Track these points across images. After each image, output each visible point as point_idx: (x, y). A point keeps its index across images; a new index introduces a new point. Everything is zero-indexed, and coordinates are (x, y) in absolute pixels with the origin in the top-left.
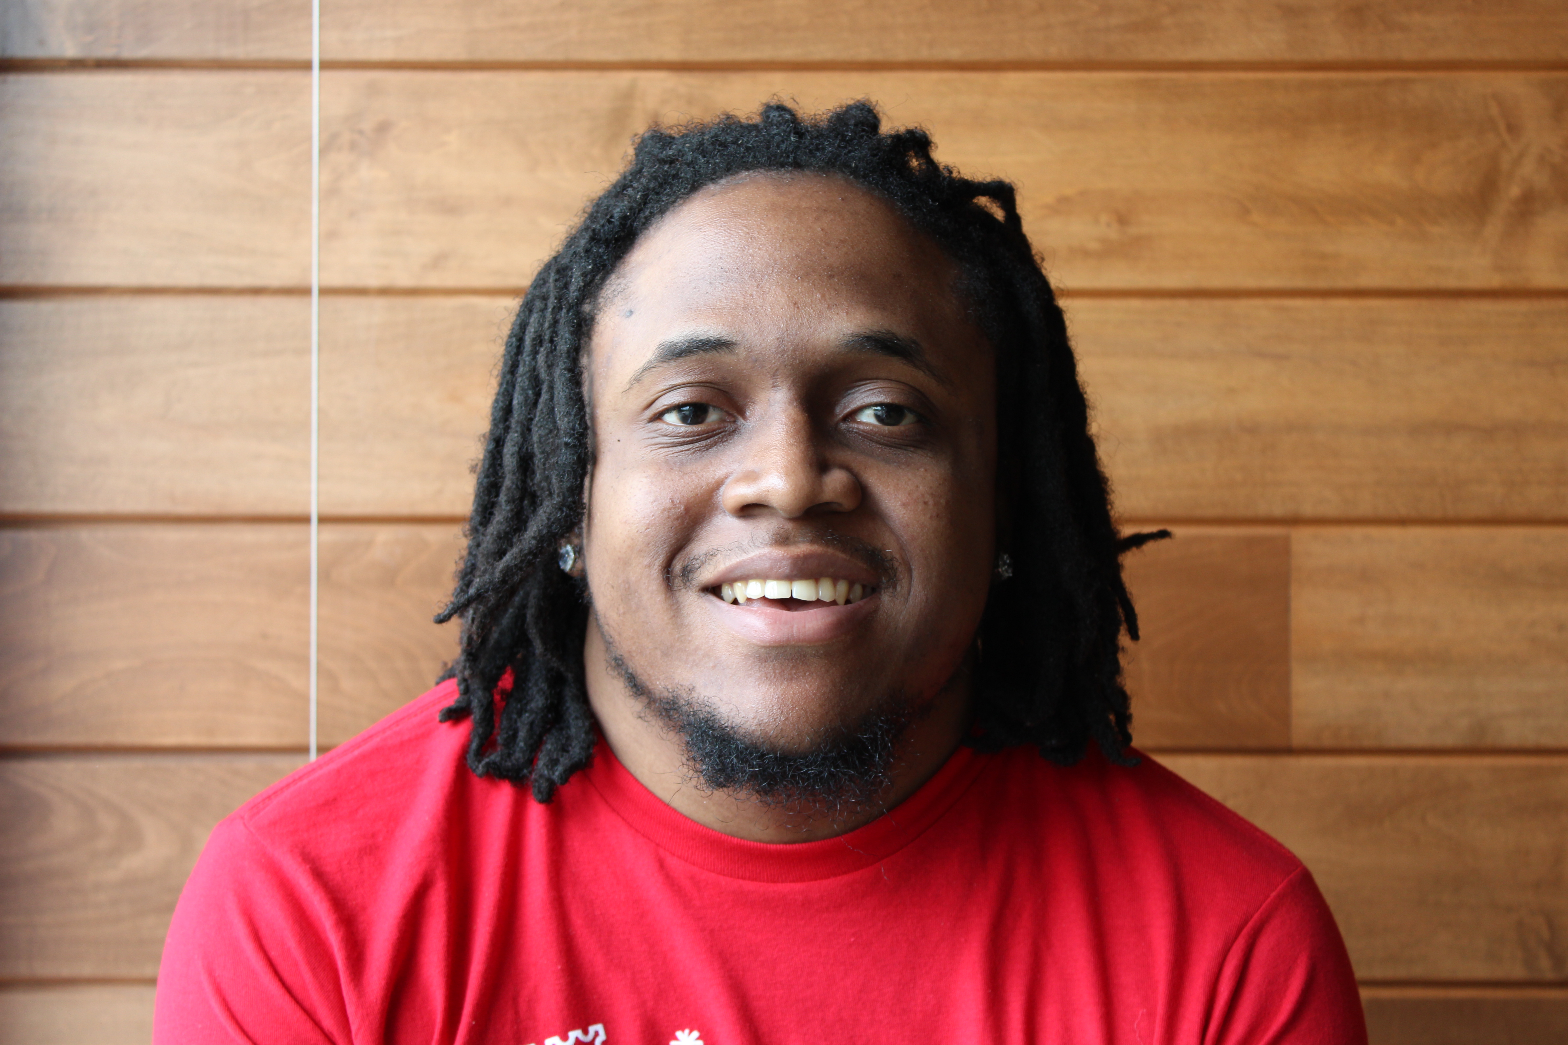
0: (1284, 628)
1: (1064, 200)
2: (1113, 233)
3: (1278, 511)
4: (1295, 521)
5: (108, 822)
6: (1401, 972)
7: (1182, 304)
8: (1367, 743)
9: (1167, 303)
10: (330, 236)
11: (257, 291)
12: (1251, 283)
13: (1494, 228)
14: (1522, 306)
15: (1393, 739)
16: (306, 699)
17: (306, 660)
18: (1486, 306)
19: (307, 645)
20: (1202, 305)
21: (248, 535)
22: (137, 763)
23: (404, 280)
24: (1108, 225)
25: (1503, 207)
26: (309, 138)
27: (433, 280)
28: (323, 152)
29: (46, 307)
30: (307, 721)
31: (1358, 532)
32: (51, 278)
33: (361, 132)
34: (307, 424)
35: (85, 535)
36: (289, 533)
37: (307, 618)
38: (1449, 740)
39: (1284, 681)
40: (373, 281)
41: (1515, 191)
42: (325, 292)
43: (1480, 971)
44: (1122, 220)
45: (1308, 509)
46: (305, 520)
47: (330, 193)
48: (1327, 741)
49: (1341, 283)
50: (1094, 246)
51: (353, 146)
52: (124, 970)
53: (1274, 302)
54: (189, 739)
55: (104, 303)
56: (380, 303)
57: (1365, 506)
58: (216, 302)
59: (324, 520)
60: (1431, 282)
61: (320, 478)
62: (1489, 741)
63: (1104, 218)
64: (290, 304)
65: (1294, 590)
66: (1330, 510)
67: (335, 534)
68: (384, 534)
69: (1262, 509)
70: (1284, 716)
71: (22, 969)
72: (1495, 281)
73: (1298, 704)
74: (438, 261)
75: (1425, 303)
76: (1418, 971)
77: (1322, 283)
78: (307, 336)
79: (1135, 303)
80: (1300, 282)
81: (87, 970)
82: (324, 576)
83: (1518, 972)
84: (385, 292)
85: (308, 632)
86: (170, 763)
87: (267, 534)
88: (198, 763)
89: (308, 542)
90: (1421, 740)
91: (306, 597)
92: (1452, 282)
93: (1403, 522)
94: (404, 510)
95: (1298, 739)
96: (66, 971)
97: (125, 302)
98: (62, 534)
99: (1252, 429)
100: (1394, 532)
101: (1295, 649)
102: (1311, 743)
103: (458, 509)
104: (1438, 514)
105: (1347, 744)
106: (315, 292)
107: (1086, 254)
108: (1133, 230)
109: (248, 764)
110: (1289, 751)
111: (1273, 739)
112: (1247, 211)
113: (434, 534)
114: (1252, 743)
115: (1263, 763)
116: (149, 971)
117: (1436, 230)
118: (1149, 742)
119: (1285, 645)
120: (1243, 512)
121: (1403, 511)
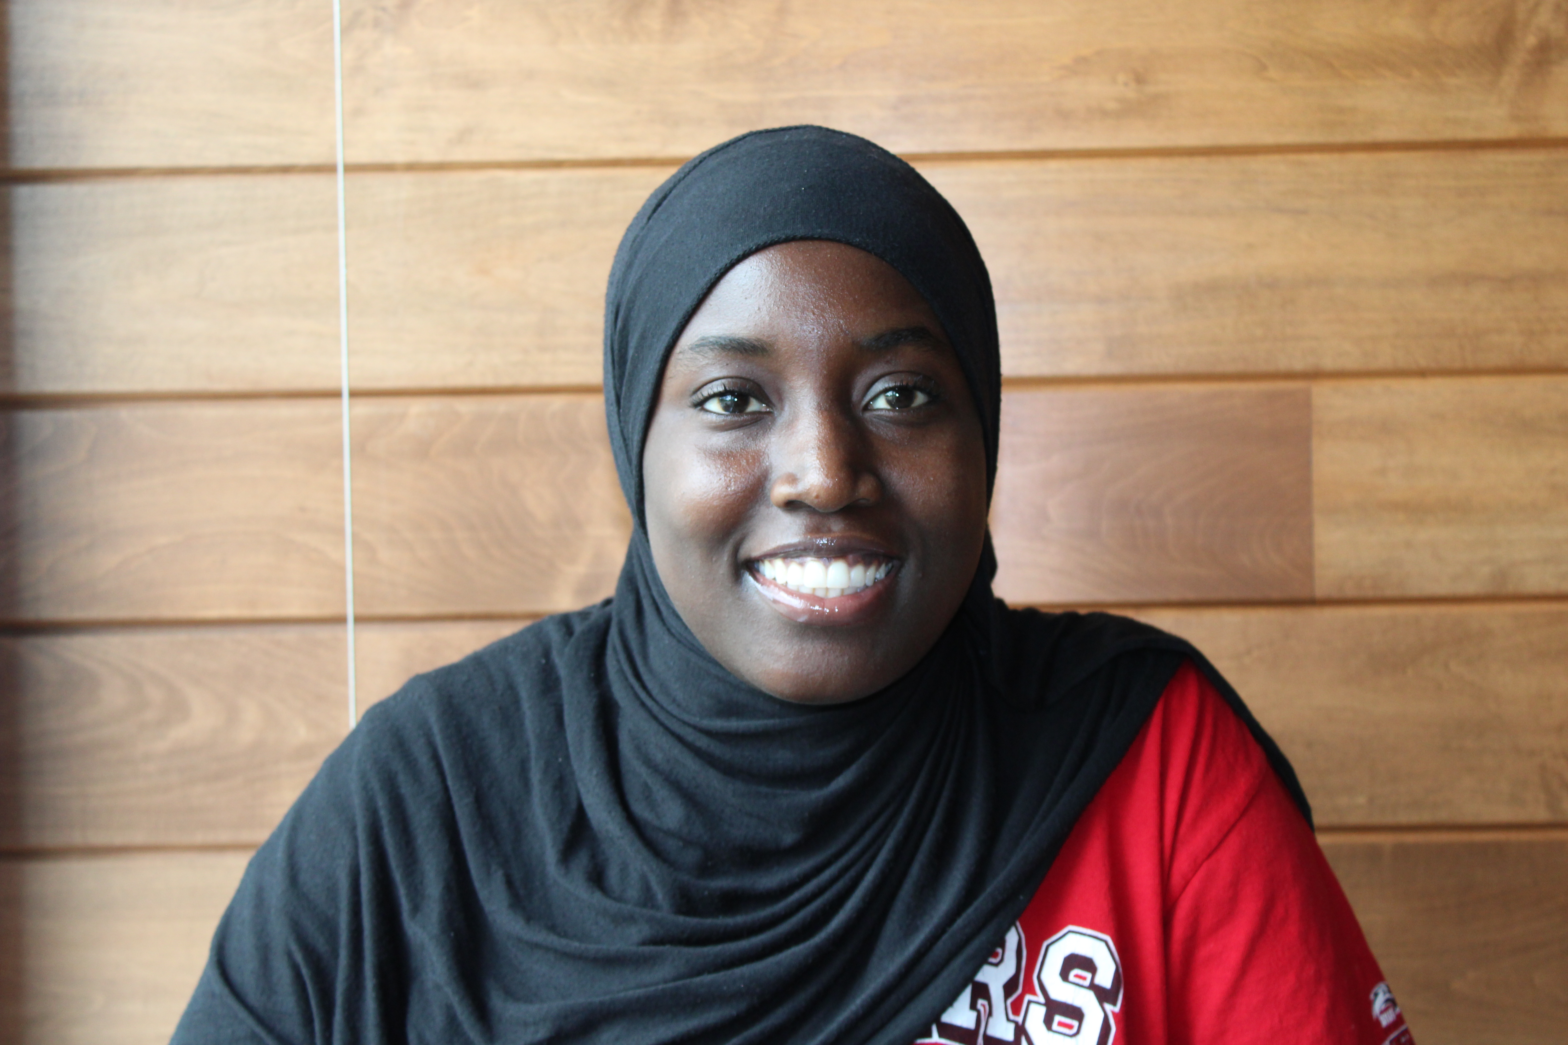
0: (1306, 480)
1: (1082, 60)
2: (1131, 93)
3: (1299, 365)
4: (1315, 375)
5: (155, 694)
6: (1426, 817)
7: (1200, 162)
8: (1390, 592)
10: (356, 113)
11: (286, 170)
12: (1268, 139)
13: (1510, 77)
14: (1539, 157)
15: (1415, 589)
16: (342, 569)
17: (341, 532)
18: (1504, 157)
19: (342, 517)
22: (182, 636)
23: (430, 155)
24: (1126, 84)
25: (1519, 56)
26: (331, 17)
27: (458, 155)
28: (345, 31)
29: (79, 190)
30: (344, 591)
31: (1377, 385)
32: (83, 161)
33: (384, 9)
34: (337, 300)
35: (124, 413)
36: (324, 407)
37: (341, 490)
38: (1470, 588)
39: (1308, 532)
40: (400, 157)
41: (1531, 40)
42: (350, 169)
43: (1504, 814)
44: (1140, 79)
45: (1328, 363)
46: (336, 394)
47: (355, 70)
48: (1350, 592)
49: (1359, 137)
50: (1112, 106)
51: (377, 23)
52: (174, 838)
53: (1292, 157)
54: (232, 612)
55: (136, 185)
56: (407, 179)
57: (1384, 360)
58: (246, 181)
59: (355, 394)
60: (1448, 133)
61: (350, 353)
62: (1510, 588)
63: (1121, 78)
64: (319, 181)
65: (1315, 442)
66: (1350, 363)
67: (367, 408)
68: (417, 407)
69: (1283, 364)
70: (1307, 568)
71: (77, 838)
72: (1512, 131)
73: (1321, 556)
74: (464, 135)
75: (1442, 155)
76: (1443, 816)
77: (1339, 137)
78: (335, 214)
79: (1154, 162)
80: (1318, 137)
81: (139, 838)
82: (359, 450)
83: (1542, 815)
84: (411, 167)
85: (341, 503)
86: (213, 635)
87: (302, 409)
88: (241, 634)
89: (339, 417)
90: (1443, 588)
91: (340, 470)
92: (1469, 134)
93: (1422, 373)
94: (437, 383)
95: (1321, 590)
96: (118, 839)
97: (157, 183)
98: (102, 413)
99: (1272, 285)
100: (1415, 385)
101: (1317, 502)
102: (1334, 594)
103: (489, 381)
104: (1457, 365)
105: (1370, 593)
106: (340, 169)
107: (1104, 114)
108: (1150, 89)
109: (290, 635)
110: (1312, 602)
111: (1296, 591)
112: (1264, 67)
113: (466, 406)
114: (1275, 595)
115: (1287, 616)
116: (199, 838)
117: (1452, 81)
118: (1174, 596)
119: (1307, 498)
120: (1263, 366)
121: (1423, 363)
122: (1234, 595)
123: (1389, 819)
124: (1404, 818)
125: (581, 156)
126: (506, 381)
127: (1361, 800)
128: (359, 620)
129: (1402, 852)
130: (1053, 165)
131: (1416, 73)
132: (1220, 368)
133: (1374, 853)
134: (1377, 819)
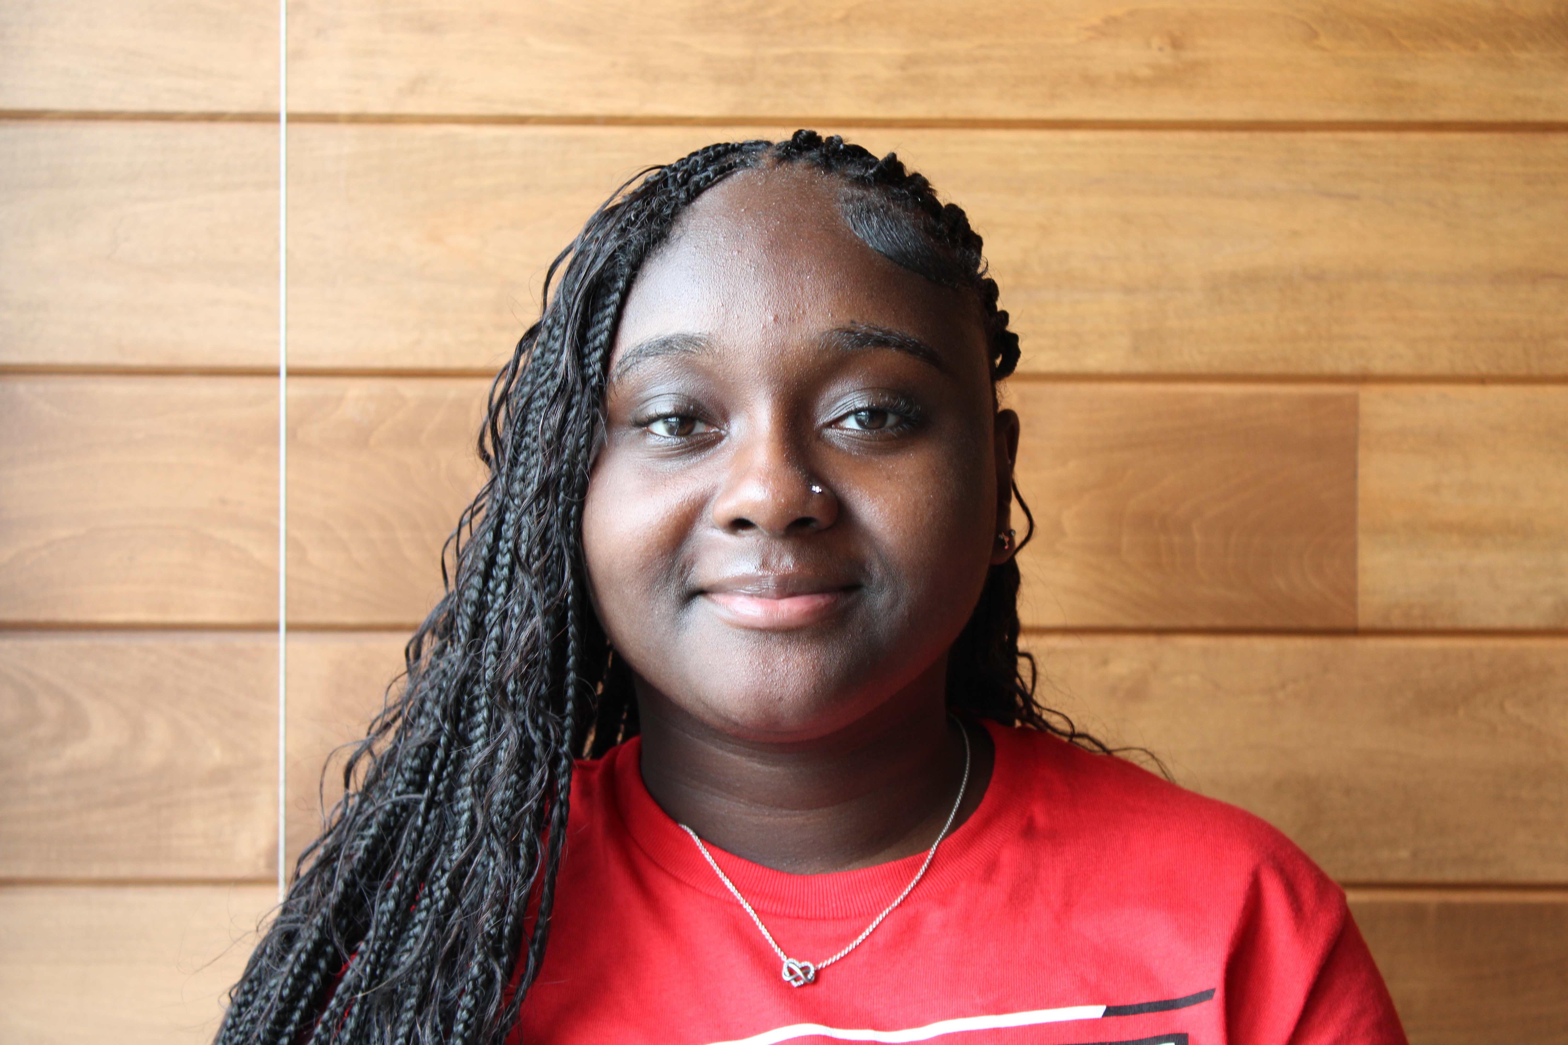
0: (1351, 497)
1: (1112, 21)
2: (1166, 58)
3: (1345, 368)
4: (1364, 378)
5: (50, 707)
6: (1475, 875)
7: (1242, 137)
8: (1440, 624)
9: (1225, 136)
10: (294, 56)
11: (213, 117)
12: (1318, 114)
15: (1469, 620)
17: (275, 529)
19: (275, 512)
20: (1266, 137)
21: (205, 388)
22: (82, 641)
23: (378, 106)
24: (1161, 49)
27: (410, 107)
30: (275, 595)
31: (1432, 391)
35: (22, 387)
36: (250, 387)
37: (275, 481)
38: (1530, 621)
39: (1351, 555)
40: (343, 108)
42: (294, 118)
44: (1176, 44)
45: (1378, 366)
46: (274, 373)
48: (1397, 622)
49: (1418, 116)
50: (1145, 72)
52: (68, 871)
54: (140, 616)
55: (41, 129)
57: (1440, 365)
59: (292, 373)
60: (1517, 114)
61: (289, 327)
63: (1156, 42)
65: (1362, 455)
66: (1402, 367)
67: (303, 388)
68: (356, 388)
69: (1328, 366)
70: (1350, 595)
73: (1365, 581)
74: (416, 85)
75: (1509, 137)
76: (1494, 873)
77: (1396, 115)
78: (272, 168)
79: (1190, 136)
80: (1372, 114)
81: (27, 870)
82: (291, 435)
84: (355, 119)
85: (277, 497)
86: (118, 641)
87: (227, 388)
88: (150, 641)
89: (275, 397)
92: (1541, 115)
93: (1482, 380)
94: (379, 363)
95: (1364, 619)
97: (65, 128)
99: (1318, 277)
100: (1473, 391)
101: (1362, 520)
102: (1380, 624)
103: (439, 362)
104: (1522, 371)
105: (1419, 624)
106: (283, 118)
107: (1136, 81)
108: (1188, 55)
109: (206, 642)
110: (1355, 632)
111: (1339, 621)
112: (1315, 35)
113: (411, 389)
114: (1314, 623)
115: (1325, 645)
116: (96, 871)
117: (1523, 56)
118: (1201, 622)
119: (1352, 516)
120: (1306, 368)
121: (1483, 369)
122: (1268, 622)
123: (1434, 876)
124: (1451, 875)
125: (548, 112)
126: (457, 363)
127: (1404, 854)
128: (291, 628)
129: (1447, 911)
130: (1077, 136)
131: (1483, 46)
132: (1258, 369)
133: (1417, 912)
134: (1421, 876)
